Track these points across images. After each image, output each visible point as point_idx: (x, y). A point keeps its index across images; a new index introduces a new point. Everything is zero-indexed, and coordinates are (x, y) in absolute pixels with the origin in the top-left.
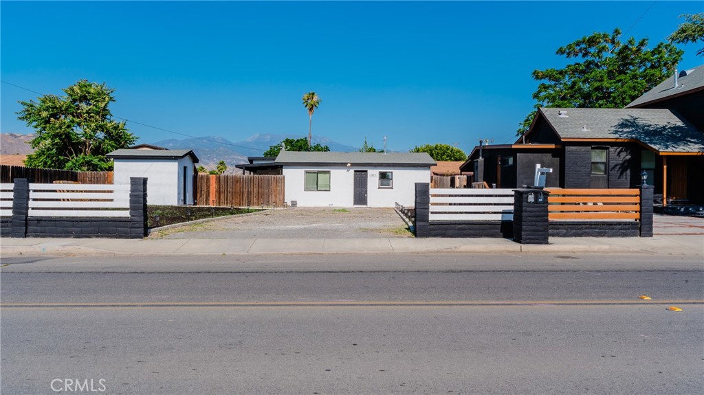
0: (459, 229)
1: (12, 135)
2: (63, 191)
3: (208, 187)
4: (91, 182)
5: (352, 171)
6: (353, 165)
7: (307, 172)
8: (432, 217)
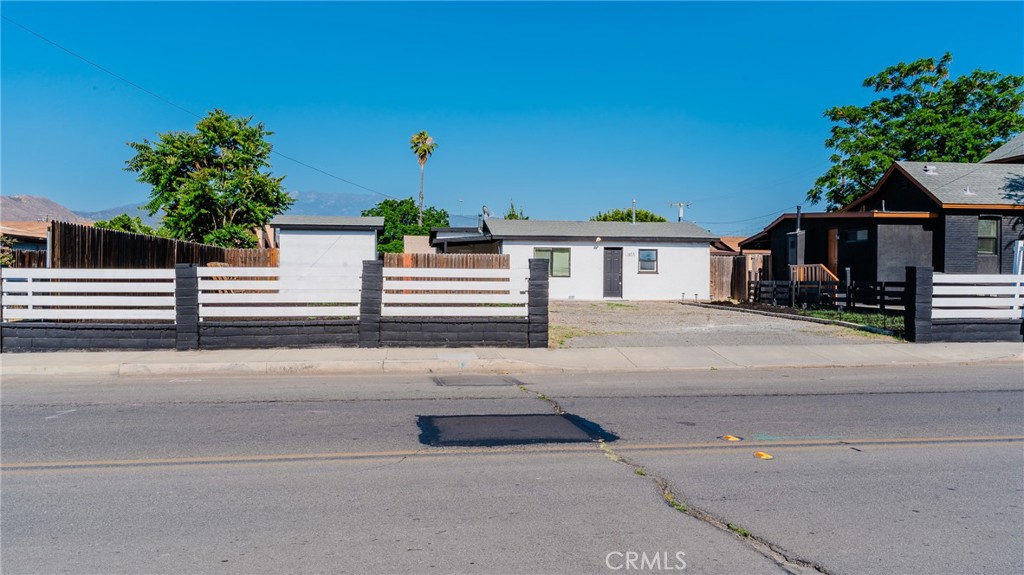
0: (969, 330)
2: (223, 278)
4: (245, 263)
5: (601, 249)
6: (605, 239)
7: (537, 250)
8: (936, 314)
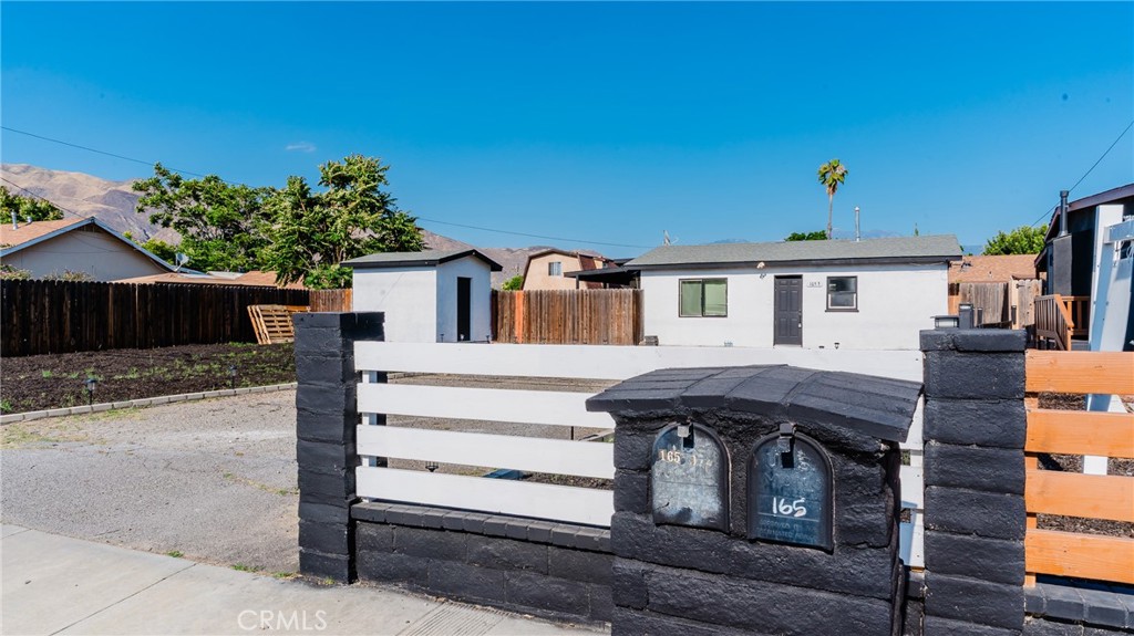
1: (508, 250)
3: (513, 312)
5: (770, 277)
6: (770, 265)
7: (684, 282)
